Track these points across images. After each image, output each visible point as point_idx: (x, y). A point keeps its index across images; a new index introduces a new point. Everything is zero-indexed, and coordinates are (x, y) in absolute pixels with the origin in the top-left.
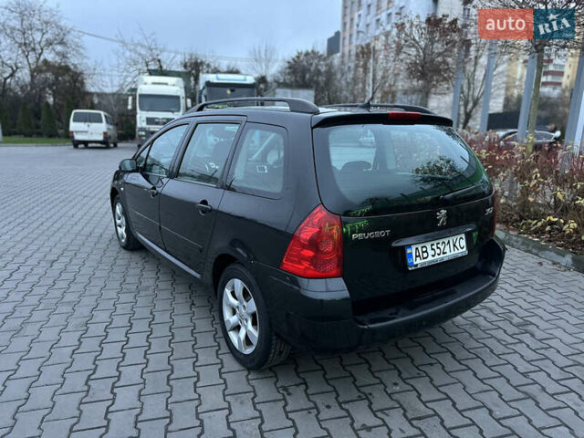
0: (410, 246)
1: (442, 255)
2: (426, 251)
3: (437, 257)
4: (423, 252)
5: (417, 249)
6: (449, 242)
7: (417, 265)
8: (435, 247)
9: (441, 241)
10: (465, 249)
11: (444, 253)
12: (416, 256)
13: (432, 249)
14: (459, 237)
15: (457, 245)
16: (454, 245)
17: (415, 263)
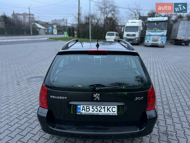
0: (80, 105)
1: (98, 112)
2: (89, 109)
3: (95, 112)
4: (87, 109)
5: (84, 107)
6: (104, 107)
7: (82, 113)
8: (95, 108)
9: (99, 106)
10: (116, 112)
11: (99, 111)
12: (82, 110)
13: (92, 108)
14: (112, 107)
15: (110, 109)
16: (108, 110)
17: (81, 112)
